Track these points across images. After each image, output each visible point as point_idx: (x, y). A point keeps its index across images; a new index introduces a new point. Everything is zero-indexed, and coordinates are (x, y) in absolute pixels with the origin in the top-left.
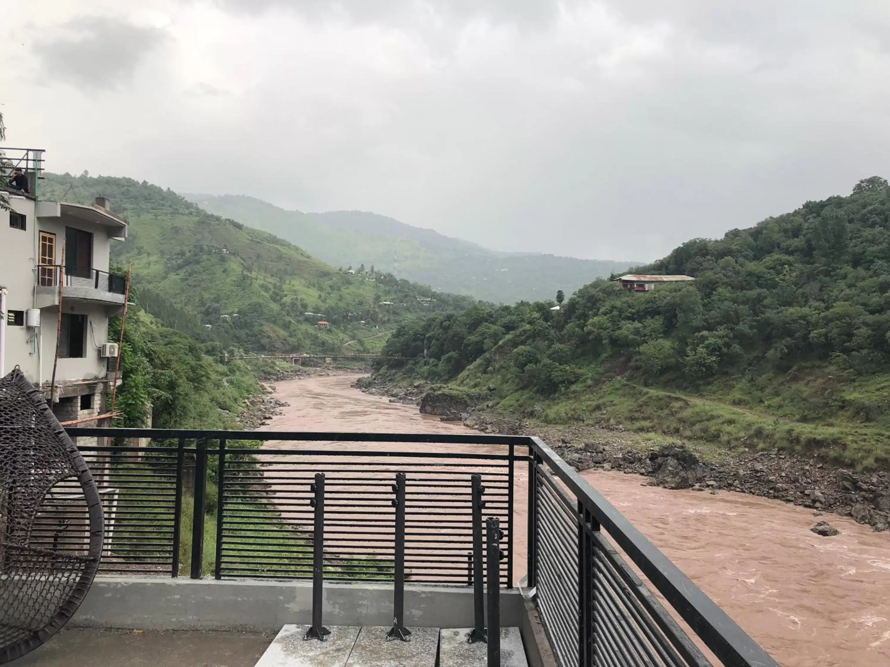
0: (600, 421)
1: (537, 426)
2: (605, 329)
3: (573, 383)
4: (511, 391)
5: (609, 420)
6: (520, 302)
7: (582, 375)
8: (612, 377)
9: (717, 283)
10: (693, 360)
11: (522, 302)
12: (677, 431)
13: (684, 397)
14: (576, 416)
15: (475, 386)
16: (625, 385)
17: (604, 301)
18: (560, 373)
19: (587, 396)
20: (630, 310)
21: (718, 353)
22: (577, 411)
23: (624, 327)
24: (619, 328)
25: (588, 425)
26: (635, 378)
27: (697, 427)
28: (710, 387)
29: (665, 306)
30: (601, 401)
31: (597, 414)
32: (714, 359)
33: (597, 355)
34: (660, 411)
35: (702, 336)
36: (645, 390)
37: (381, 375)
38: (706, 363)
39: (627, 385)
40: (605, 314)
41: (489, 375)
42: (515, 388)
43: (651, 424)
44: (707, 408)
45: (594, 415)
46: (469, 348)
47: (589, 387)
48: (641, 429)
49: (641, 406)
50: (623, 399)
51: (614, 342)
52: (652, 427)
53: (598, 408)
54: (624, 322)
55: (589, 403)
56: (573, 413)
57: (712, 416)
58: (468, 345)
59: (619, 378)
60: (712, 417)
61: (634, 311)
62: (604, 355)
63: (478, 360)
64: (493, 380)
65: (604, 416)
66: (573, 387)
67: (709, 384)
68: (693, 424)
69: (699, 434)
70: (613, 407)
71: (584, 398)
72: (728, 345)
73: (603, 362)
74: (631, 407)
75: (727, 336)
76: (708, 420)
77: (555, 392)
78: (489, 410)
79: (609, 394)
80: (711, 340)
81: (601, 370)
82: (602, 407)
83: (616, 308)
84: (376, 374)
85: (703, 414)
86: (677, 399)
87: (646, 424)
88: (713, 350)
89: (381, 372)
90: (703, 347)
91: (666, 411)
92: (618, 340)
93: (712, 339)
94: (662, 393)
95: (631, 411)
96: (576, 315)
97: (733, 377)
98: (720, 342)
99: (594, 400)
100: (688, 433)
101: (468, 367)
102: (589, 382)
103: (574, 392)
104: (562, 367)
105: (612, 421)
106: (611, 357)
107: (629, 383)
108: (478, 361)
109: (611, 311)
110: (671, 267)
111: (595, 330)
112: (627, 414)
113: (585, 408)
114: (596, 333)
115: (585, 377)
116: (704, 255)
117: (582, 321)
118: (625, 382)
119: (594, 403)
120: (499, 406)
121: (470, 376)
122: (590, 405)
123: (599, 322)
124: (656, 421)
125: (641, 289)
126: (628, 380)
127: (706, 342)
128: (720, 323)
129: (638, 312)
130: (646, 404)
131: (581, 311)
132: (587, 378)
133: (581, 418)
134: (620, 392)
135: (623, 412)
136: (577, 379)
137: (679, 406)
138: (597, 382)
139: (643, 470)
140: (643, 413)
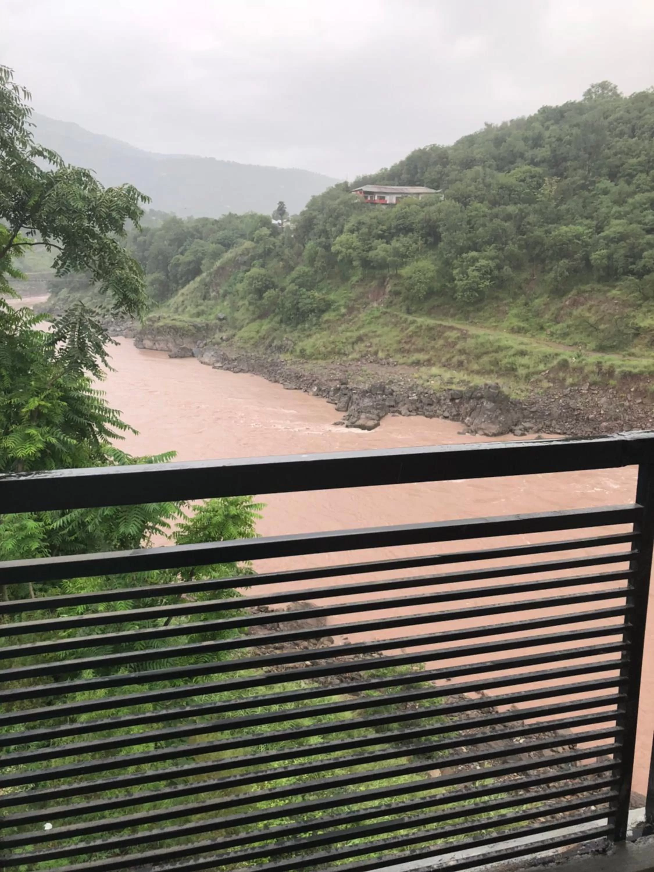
0: (366, 355)
1: (294, 363)
2: (354, 249)
3: (323, 311)
4: (247, 321)
5: (376, 353)
6: (227, 213)
7: (334, 302)
8: (367, 304)
9: (469, 196)
10: (466, 285)
11: (230, 214)
12: (460, 364)
13: (458, 326)
14: (337, 350)
15: (198, 315)
16: (385, 313)
17: (348, 216)
18: (308, 301)
19: (343, 327)
20: (381, 227)
21: (489, 276)
22: (337, 344)
23: (379, 247)
24: (370, 249)
25: (353, 360)
26: (395, 304)
27: (485, 359)
28: (481, 314)
29: (419, 223)
30: (362, 332)
31: (361, 347)
32: (487, 283)
33: (345, 279)
34: (433, 342)
35: (472, 257)
36: (410, 318)
37: (63, 300)
38: (479, 288)
39: (386, 312)
40: (352, 231)
41: (212, 302)
42: (251, 317)
43: (427, 357)
44: (491, 338)
45: (357, 347)
46: (180, 269)
47: (343, 315)
48: (417, 363)
49: (411, 336)
50: (386, 329)
51: (366, 263)
52: (429, 360)
53: (360, 339)
54: (376, 241)
55: (349, 334)
56: (333, 346)
57: (499, 346)
58: (177, 265)
59: (375, 305)
60: (499, 349)
61: (384, 228)
62: (354, 279)
63: (192, 282)
64: (219, 308)
65: (370, 349)
66: (326, 317)
67: (478, 310)
68: (478, 357)
69: (488, 367)
70: (378, 339)
71: (340, 329)
72: (499, 268)
73: (353, 287)
74: (398, 338)
75: (497, 257)
76: (496, 351)
77: (304, 321)
78: (224, 344)
79: (369, 323)
80: (482, 262)
81: (352, 295)
82: (365, 338)
83: (364, 223)
84: (56, 299)
85: (489, 345)
86: (452, 328)
87: (422, 357)
88: (486, 273)
89: (62, 297)
90: (473, 271)
91: (441, 342)
92: (372, 262)
93: (484, 261)
94: (430, 322)
95: (399, 342)
96: (316, 230)
97: (505, 302)
98: (492, 264)
99: (352, 331)
100: (476, 367)
101: (180, 292)
102: (343, 310)
103: (327, 321)
104: (309, 293)
105: (381, 355)
106: (362, 280)
107: (389, 310)
108: (192, 285)
109: (358, 229)
110: (404, 176)
111: (344, 250)
112: (395, 346)
113: (344, 341)
114: (343, 254)
115: (336, 304)
116: (445, 165)
117: (323, 239)
118: (385, 310)
119: (356, 334)
120: (236, 338)
121: (186, 302)
122: (351, 337)
123: (348, 240)
124: (431, 353)
125: (382, 202)
126: (387, 307)
127: (478, 264)
128: (489, 243)
129: (389, 228)
130: (415, 334)
131: (321, 227)
132: (340, 306)
133: (343, 351)
134: (381, 320)
135: (391, 344)
136: (328, 306)
137: (456, 336)
138: (351, 310)
139: (446, 414)
140: (414, 344)
